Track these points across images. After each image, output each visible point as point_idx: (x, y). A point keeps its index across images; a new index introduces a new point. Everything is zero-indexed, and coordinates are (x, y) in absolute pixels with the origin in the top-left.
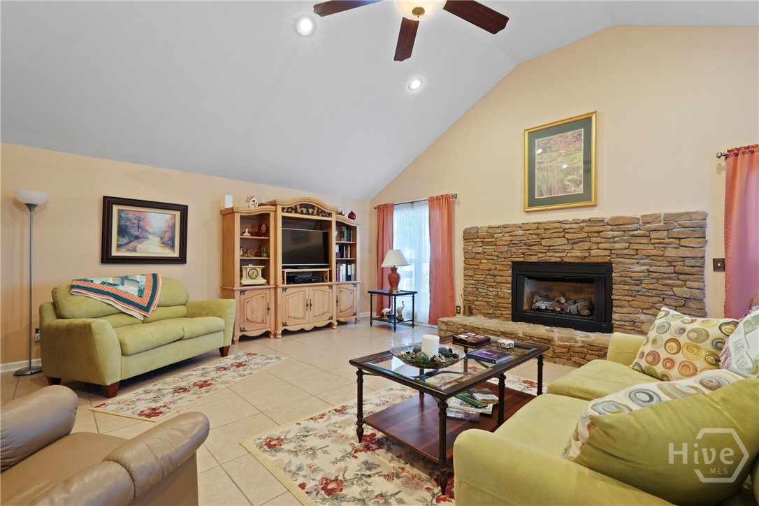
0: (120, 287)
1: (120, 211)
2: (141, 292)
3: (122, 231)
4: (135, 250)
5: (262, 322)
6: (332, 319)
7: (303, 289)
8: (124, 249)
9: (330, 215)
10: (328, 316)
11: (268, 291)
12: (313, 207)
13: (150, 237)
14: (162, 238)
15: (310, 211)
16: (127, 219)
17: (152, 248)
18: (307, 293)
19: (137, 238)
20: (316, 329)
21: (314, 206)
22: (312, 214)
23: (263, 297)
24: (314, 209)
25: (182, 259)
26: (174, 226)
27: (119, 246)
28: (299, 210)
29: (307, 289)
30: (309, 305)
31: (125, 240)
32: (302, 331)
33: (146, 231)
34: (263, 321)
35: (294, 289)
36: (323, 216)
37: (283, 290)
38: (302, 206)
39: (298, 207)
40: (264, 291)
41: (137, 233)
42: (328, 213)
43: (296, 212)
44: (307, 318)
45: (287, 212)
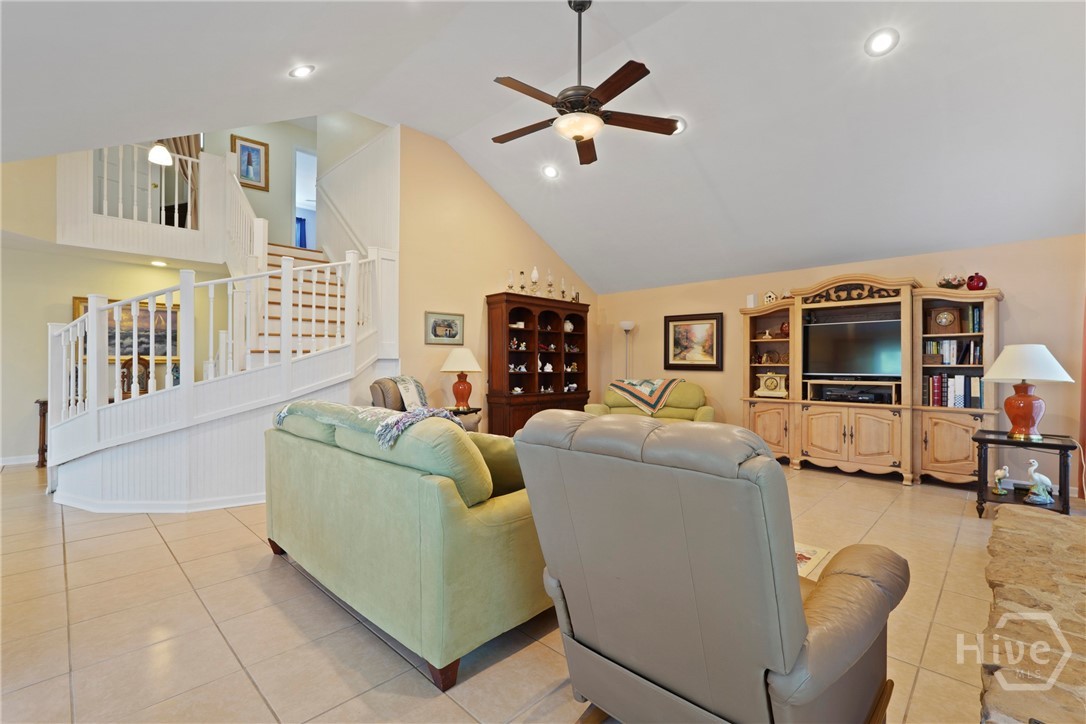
0: (638, 388)
1: (675, 326)
2: (652, 392)
3: (677, 343)
4: (684, 359)
5: (778, 444)
6: (899, 466)
7: (839, 409)
8: (678, 358)
9: (897, 292)
10: (891, 459)
11: (786, 407)
12: (861, 287)
13: (695, 346)
14: (704, 347)
15: (855, 293)
16: (680, 333)
17: (697, 356)
18: (845, 417)
19: (686, 348)
20: (861, 474)
21: (862, 285)
22: (860, 297)
23: (779, 413)
24: (863, 289)
25: (718, 367)
26: (712, 335)
27: (675, 355)
28: (833, 296)
29: (845, 410)
30: (848, 435)
31: (678, 351)
32: (835, 470)
33: (692, 342)
34: (779, 442)
35: (819, 408)
36: (880, 297)
37: (803, 407)
38: (838, 289)
39: (832, 292)
40: (780, 406)
41: (686, 344)
42: (894, 291)
43: (828, 299)
44: (845, 453)
45: (813, 302)
